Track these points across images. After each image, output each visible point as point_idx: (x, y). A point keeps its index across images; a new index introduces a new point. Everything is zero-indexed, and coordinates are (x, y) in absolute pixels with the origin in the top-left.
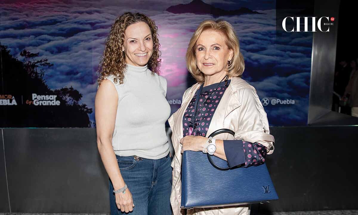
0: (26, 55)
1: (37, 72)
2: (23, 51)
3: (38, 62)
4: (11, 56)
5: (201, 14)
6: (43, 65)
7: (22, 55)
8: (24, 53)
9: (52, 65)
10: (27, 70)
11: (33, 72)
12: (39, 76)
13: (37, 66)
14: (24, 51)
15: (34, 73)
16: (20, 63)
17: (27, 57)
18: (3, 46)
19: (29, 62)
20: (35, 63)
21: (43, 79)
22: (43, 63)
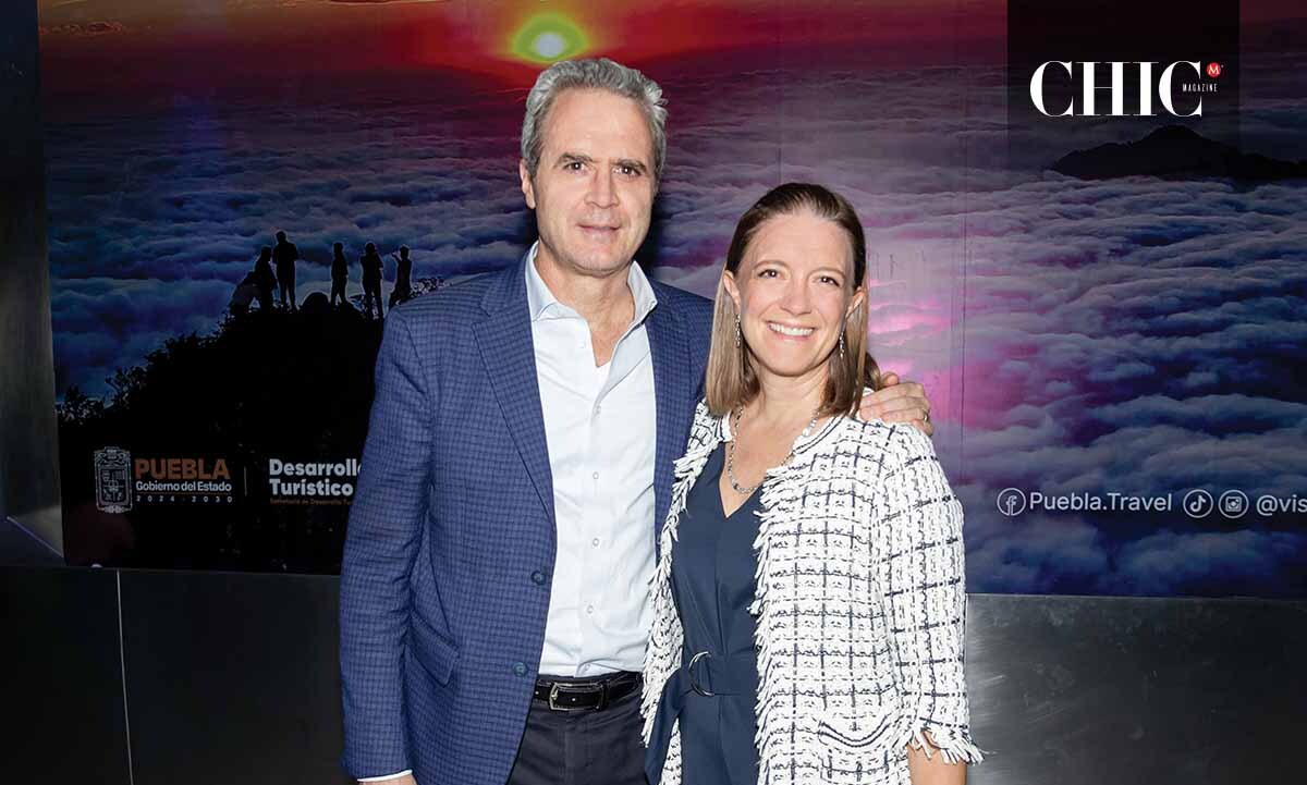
5: (1187, 179)
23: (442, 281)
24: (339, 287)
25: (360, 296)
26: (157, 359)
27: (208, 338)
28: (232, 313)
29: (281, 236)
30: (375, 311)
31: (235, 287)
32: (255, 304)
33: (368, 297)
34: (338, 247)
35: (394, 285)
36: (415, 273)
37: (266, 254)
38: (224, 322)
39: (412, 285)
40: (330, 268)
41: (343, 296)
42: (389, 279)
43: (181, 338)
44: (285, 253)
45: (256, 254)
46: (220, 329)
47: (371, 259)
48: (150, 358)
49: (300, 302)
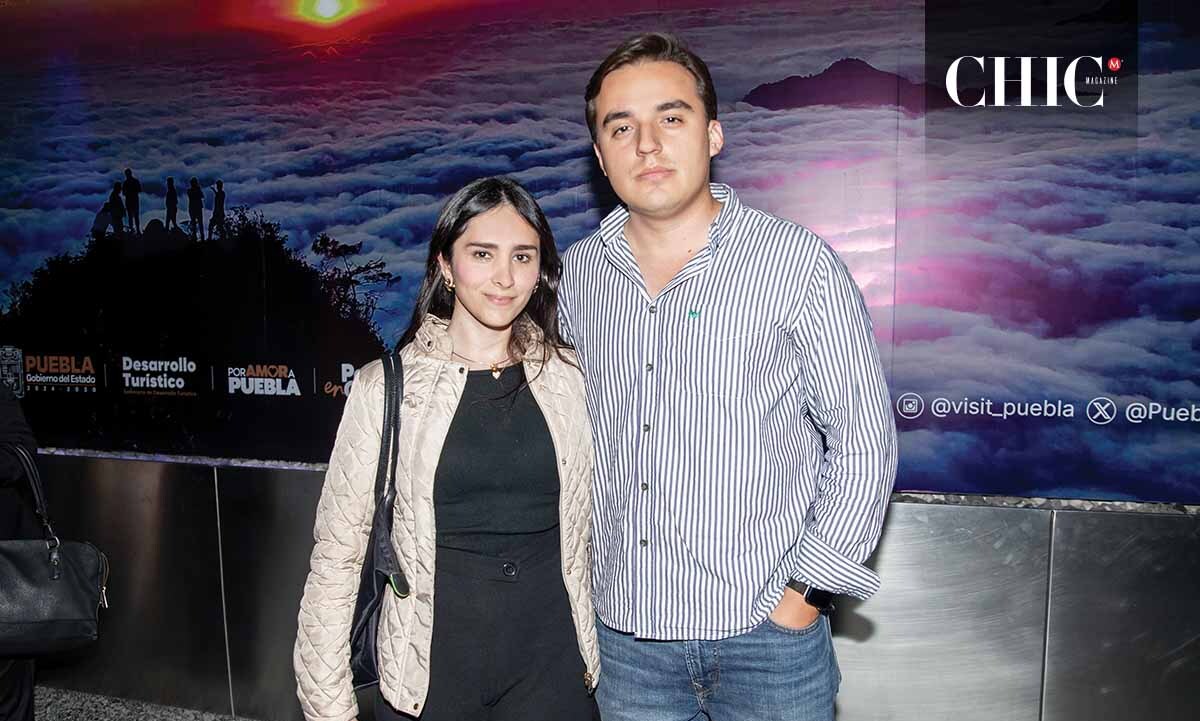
0: (327, 251)
1: (355, 300)
2: (319, 238)
3: (359, 270)
4: (289, 252)
6: (373, 278)
7: (315, 248)
8: (323, 246)
9: (398, 279)
10: (331, 293)
11: (345, 300)
12: (360, 311)
13: (357, 283)
14: (322, 237)
15: (348, 302)
16: (311, 274)
17: (329, 257)
18: (269, 225)
19: (335, 269)
20: (350, 273)
21: (372, 321)
22: (373, 272)
23: (248, 209)
24: (171, 216)
25: (187, 222)
26: (40, 274)
27: (77, 257)
28: (93, 236)
29: (128, 172)
30: (198, 235)
31: (95, 215)
32: (110, 229)
33: (193, 222)
34: (170, 181)
35: (212, 212)
36: (228, 201)
37: (117, 187)
38: (87, 244)
39: (226, 212)
40: (165, 199)
41: (174, 223)
42: (209, 208)
43: (57, 257)
44: (132, 186)
45: (111, 187)
46: (85, 250)
47: (195, 189)
48: (35, 274)
49: (143, 227)
